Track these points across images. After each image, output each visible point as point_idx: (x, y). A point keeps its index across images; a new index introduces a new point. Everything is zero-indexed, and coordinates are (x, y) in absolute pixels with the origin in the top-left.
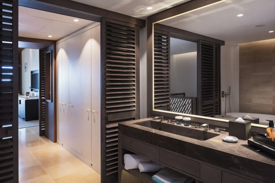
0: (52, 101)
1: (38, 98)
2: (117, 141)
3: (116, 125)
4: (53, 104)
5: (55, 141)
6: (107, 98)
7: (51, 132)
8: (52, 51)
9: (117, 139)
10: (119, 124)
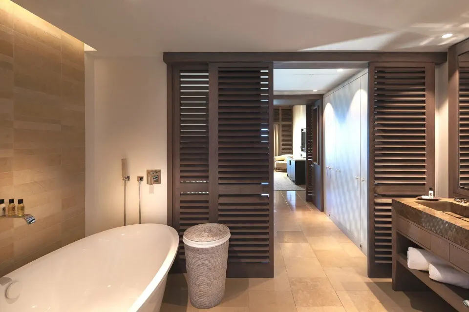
0: (319, 164)
1: (305, 159)
2: (390, 222)
3: (389, 201)
4: (319, 167)
5: (322, 210)
6: (376, 164)
7: (319, 199)
8: (318, 106)
9: (390, 220)
10: (393, 200)
